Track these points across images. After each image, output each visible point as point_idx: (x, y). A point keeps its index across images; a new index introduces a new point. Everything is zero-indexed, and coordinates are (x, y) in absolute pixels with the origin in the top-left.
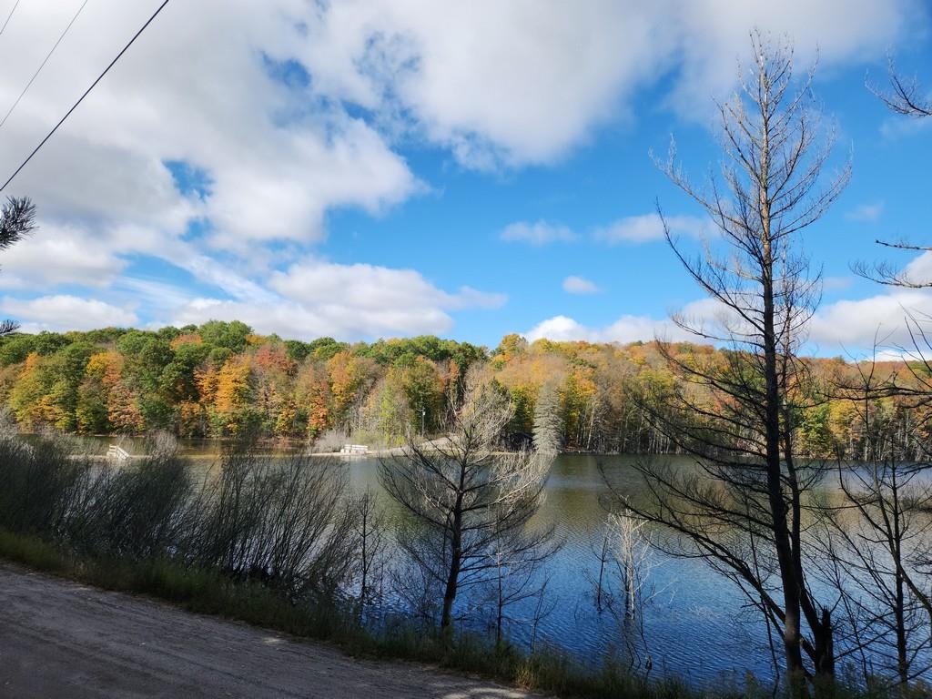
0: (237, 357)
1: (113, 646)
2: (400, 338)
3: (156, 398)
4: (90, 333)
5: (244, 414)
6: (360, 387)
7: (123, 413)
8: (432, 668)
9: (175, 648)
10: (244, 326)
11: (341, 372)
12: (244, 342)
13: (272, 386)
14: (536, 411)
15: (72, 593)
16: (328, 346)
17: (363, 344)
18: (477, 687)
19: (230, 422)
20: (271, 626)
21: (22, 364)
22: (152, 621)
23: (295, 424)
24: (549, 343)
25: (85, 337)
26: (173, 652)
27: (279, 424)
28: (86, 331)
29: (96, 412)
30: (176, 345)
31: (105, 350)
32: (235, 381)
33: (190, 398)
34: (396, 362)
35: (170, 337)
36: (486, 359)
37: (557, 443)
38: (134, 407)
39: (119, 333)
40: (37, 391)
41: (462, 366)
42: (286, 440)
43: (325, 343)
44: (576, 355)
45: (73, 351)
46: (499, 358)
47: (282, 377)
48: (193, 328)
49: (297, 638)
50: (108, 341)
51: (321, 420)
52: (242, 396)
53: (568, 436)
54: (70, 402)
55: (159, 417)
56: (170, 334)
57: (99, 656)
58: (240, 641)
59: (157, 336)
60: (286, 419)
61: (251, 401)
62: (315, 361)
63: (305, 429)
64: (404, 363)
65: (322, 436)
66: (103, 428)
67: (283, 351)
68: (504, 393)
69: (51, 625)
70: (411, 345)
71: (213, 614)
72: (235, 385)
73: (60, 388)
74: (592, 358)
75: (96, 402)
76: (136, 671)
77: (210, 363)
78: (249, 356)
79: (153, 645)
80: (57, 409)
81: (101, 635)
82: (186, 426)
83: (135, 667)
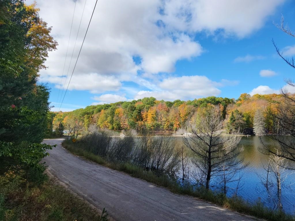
0: (152, 108)
1: (112, 183)
2: (202, 98)
3: (132, 120)
4: (115, 103)
5: (155, 124)
6: (189, 115)
7: (124, 125)
8: (197, 199)
9: (126, 185)
10: (154, 98)
11: (183, 111)
12: (154, 103)
13: (162, 115)
14: (254, 120)
15: (106, 170)
16: (179, 102)
17: (189, 101)
18: (209, 205)
19: (151, 127)
20: (152, 182)
21: (100, 113)
22: (122, 178)
23: (170, 127)
24: (259, 95)
25: (114, 104)
26: (125, 186)
27: (165, 127)
28: (114, 103)
29: (118, 125)
30: (137, 105)
31: (119, 108)
32: (152, 115)
33: (141, 120)
34: (201, 106)
35: (134, 103)
36: (234, 103)
37: (264, 132)
38: (127, 123)
39: (122, 103)
40: (104, 119)
41: (225, 106)
42: (167, 132)
43: (178, 101)
44: (271, 99)
45: (112, 109)
46: (239, 102)
47: (165, 112)
48: (140, 100)
49: (158, 186)
50: (120, 105)
51: (178, 125)
52: (154, 119)
53: (268, 129)
54: (112, 122)
55: (133, 125)
56: (134, 102)
57: (108, 185)
58: (143, 185)
59: (131, 103)
60: (167, 125)
61: (157, 120)
62: (174, 107)
63: (173, 128)
64: (204, 106)
65: (178, 130)
66: (119, 129)
67: (165, 105)
68: (241, 114)
69: (99, 177)
70: (205, 100)
71: (138, 178)
72: (152, 116)
73: (109, 118)
74: (279, 100)
75: (118, 122)
76: (116, 190)
77: (145, 110)
78: (155, 107)
79: (121, 184)
80: (109, 124)
81: (110, 180)
82: (140, 128)
83: (115, 188)
